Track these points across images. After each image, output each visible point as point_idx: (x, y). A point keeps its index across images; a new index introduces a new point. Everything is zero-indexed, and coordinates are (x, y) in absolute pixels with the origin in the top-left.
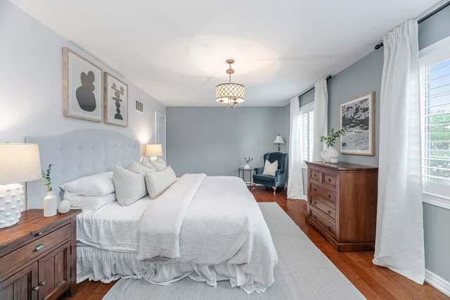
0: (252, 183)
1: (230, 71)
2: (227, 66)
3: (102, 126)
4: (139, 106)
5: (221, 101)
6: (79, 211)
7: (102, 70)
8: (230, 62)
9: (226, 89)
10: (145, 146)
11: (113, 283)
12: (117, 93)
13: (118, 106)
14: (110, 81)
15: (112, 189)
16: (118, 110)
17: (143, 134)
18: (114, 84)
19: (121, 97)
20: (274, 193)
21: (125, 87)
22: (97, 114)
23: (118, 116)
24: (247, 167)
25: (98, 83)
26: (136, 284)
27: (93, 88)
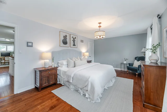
0: (127, 70)
1: (100, 27)
2: (99, 25)
3: (69, 48)
4: (82, 41)
5: (97, 38)
6: (58, 67)
7: (69, 34)
8: (100, 23)
9: (99, 33)
10: (84, 53)
11: (63, 85)
12: (74, 39)
13: (74, 42)
14: (72, 36)
15: (67, 64)
16: (74, 43)
17: (84, 50)
18: (73, 37)
19: (75, 40)
20: (137, 76)
21: (76, 37)
22: (68, 45)
23: (74, 45)
24: (125, 62)
25: (68, 38)
26: (67, 87)
27: (67, 39)
